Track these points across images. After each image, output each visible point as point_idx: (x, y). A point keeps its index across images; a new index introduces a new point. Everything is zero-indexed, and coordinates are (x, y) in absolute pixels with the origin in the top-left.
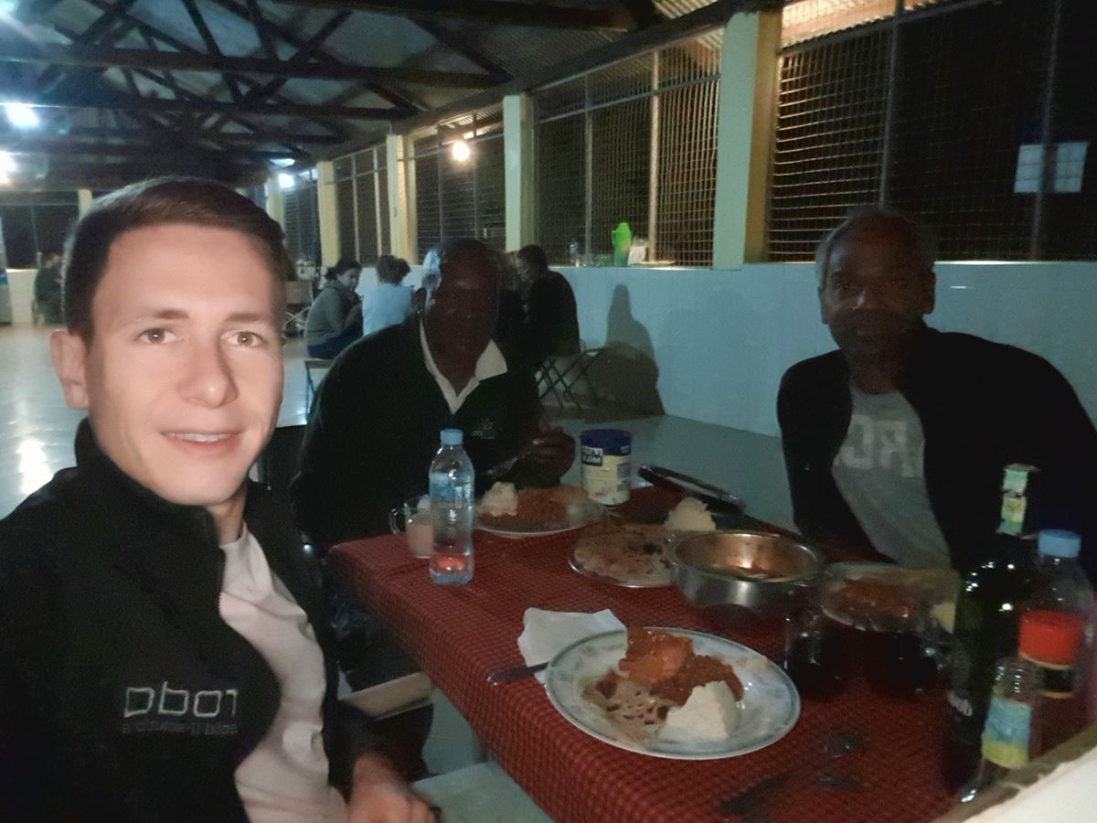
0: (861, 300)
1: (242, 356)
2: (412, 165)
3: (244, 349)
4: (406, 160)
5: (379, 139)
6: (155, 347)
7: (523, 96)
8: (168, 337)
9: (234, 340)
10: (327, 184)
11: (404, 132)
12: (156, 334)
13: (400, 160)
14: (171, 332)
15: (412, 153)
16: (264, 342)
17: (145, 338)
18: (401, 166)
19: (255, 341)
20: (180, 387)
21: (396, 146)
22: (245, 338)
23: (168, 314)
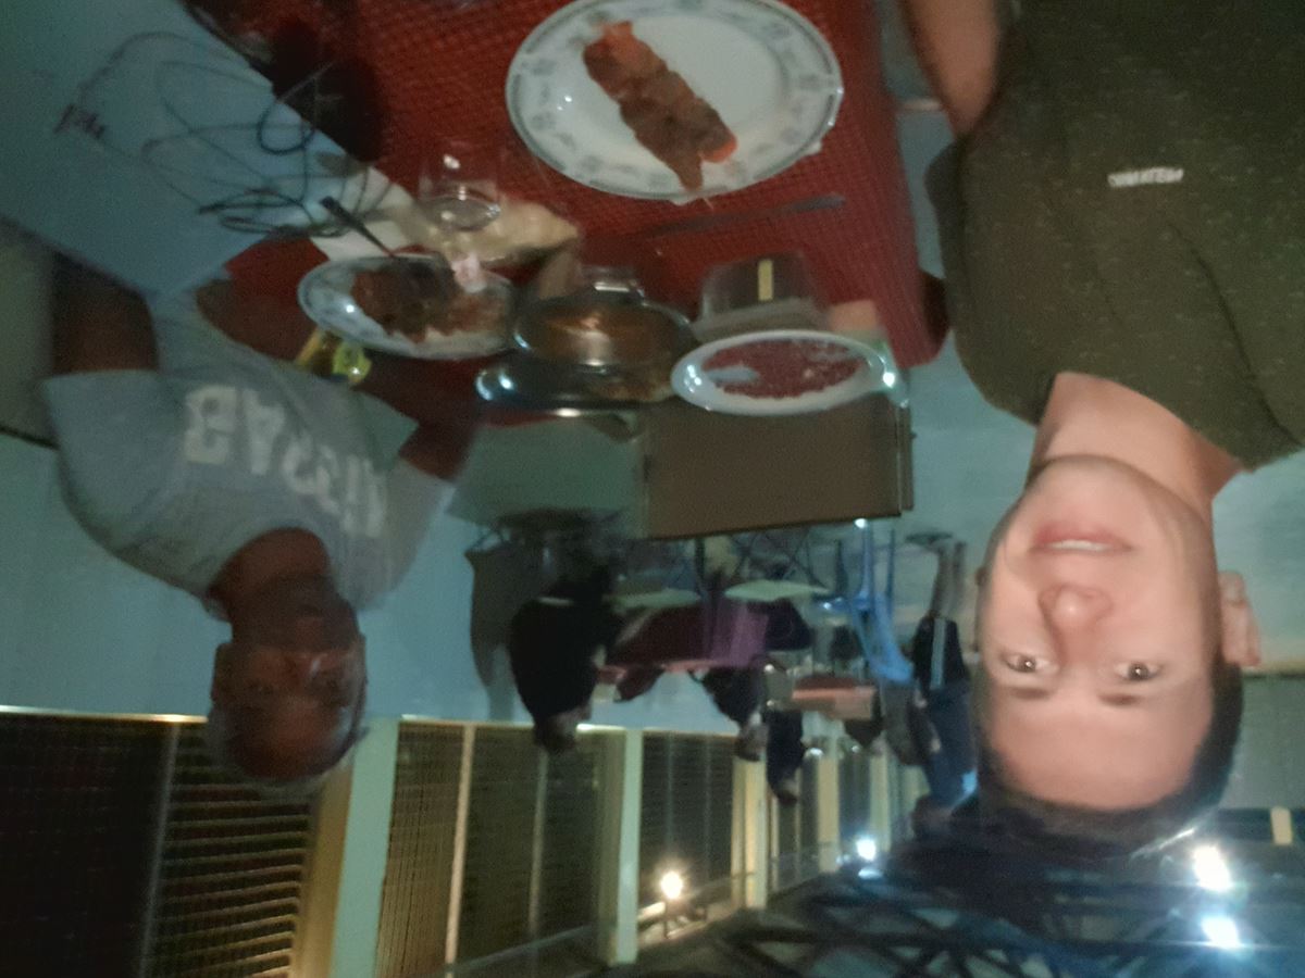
0: (315, 665)
1: (1032, 645)
2: (736, 867)
3: (1029, 651)
4: (744, 875)
5: (774, 899)
6: (1139, 657)
7: (612, 962)
8: (1123, 669)
9: (1042, 663)
10: (828, 844)
11: (746, 913)
12: (1138, 674)
13: (752, 874)
14: (1120, 676)
15: (736, 885)
16: (1004, 658)
17: (1152, 669)
18: (751, 865)
19: (1015, 661)
20: (1109, 609)
21: (755, 894)
22: (1026, 666)
23: (1124, 701)
